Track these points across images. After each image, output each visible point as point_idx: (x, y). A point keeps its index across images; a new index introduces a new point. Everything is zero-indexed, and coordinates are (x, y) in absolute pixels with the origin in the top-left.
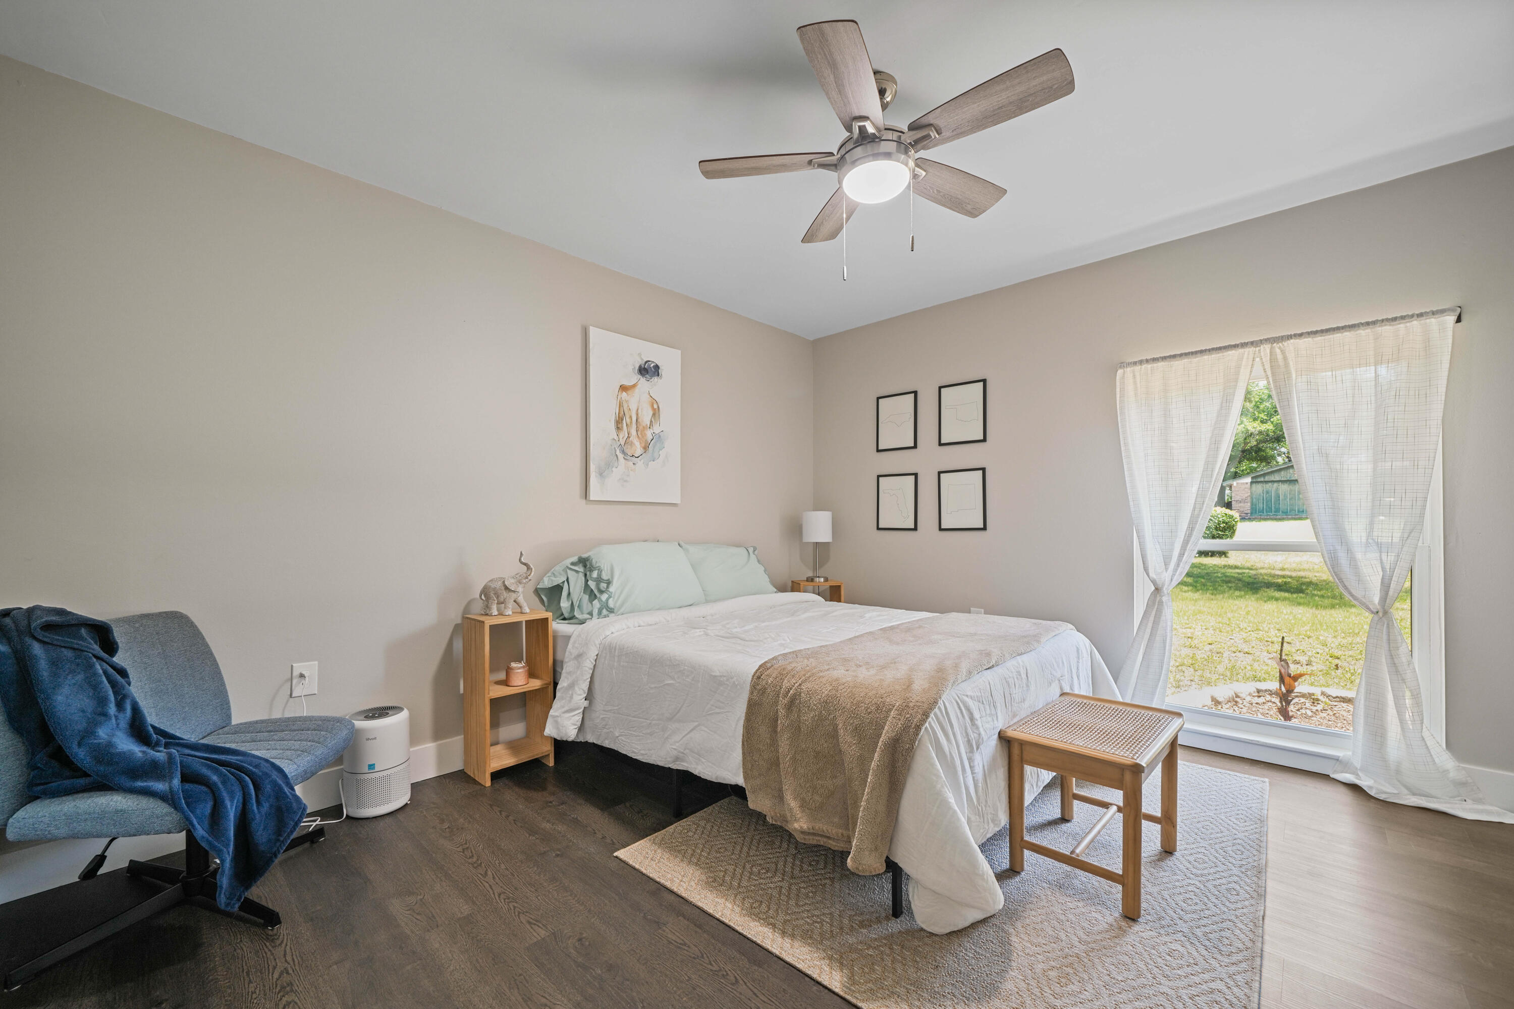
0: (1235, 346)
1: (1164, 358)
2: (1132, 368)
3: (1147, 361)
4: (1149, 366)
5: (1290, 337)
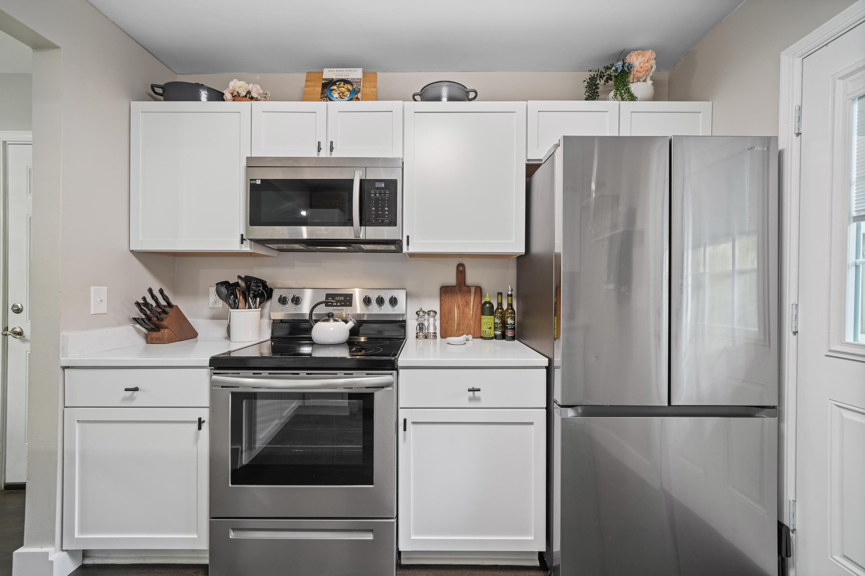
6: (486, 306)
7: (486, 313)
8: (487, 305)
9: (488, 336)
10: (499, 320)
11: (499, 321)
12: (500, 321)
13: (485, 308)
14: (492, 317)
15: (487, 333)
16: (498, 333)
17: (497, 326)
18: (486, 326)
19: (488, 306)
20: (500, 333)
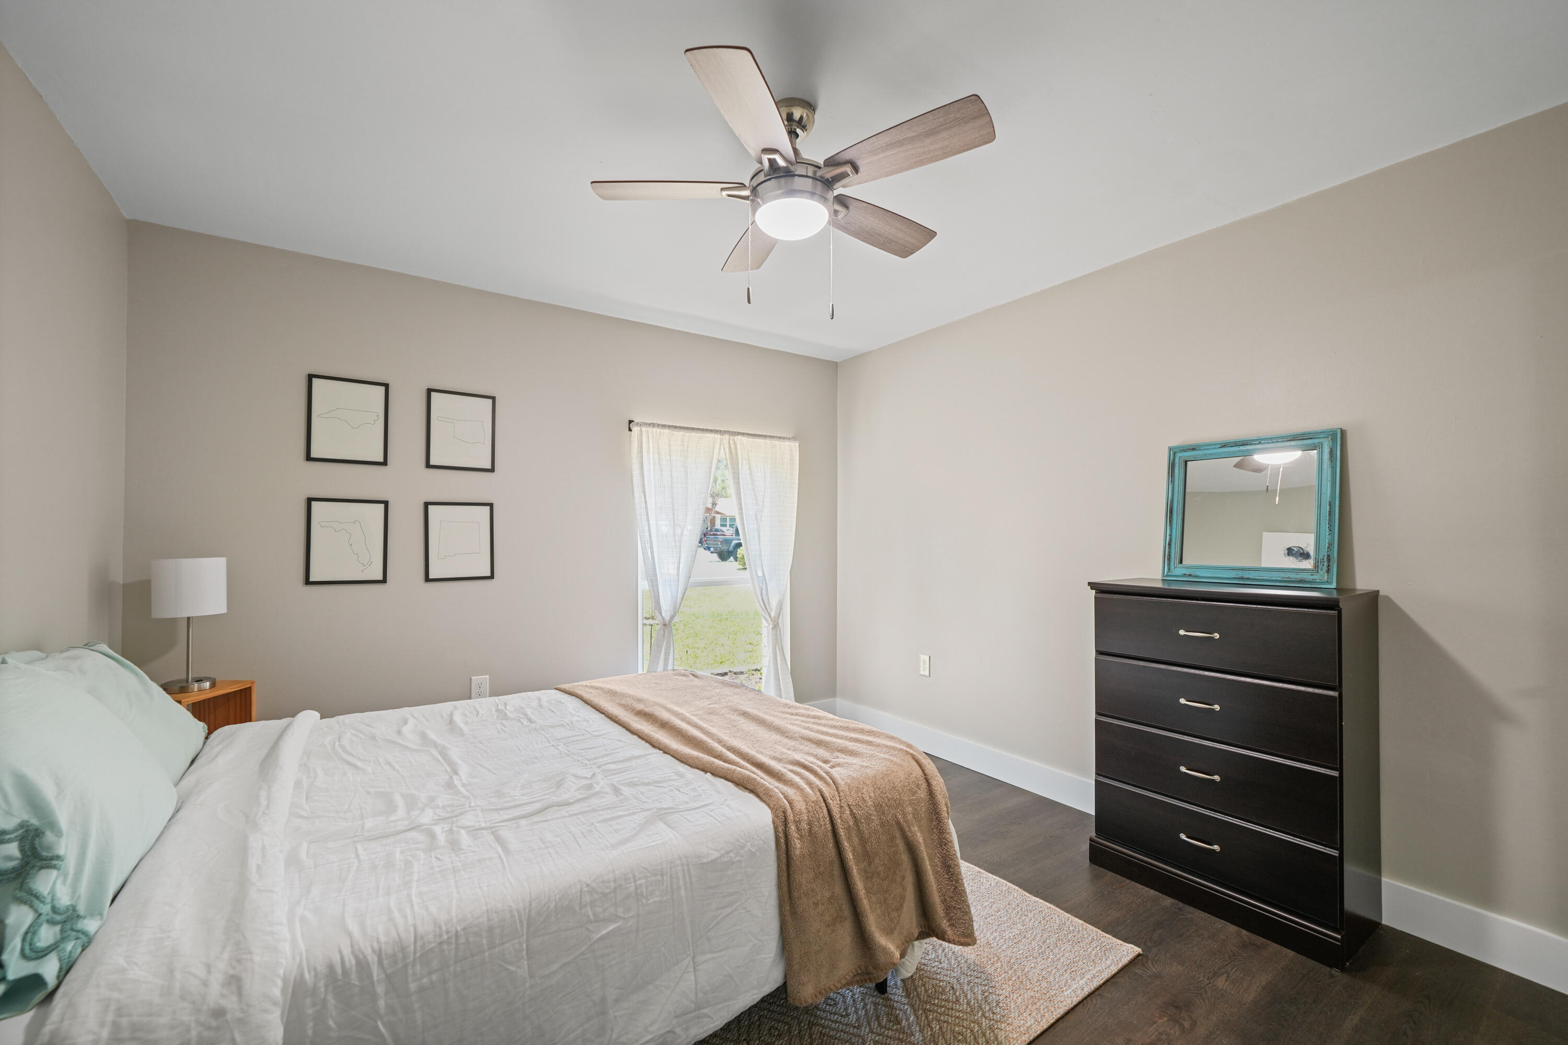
0: (711, 431)
1: (670, 427)
2: (647, 429)
3: (658, 425)
4: (658, 430)
5: (739, 434)
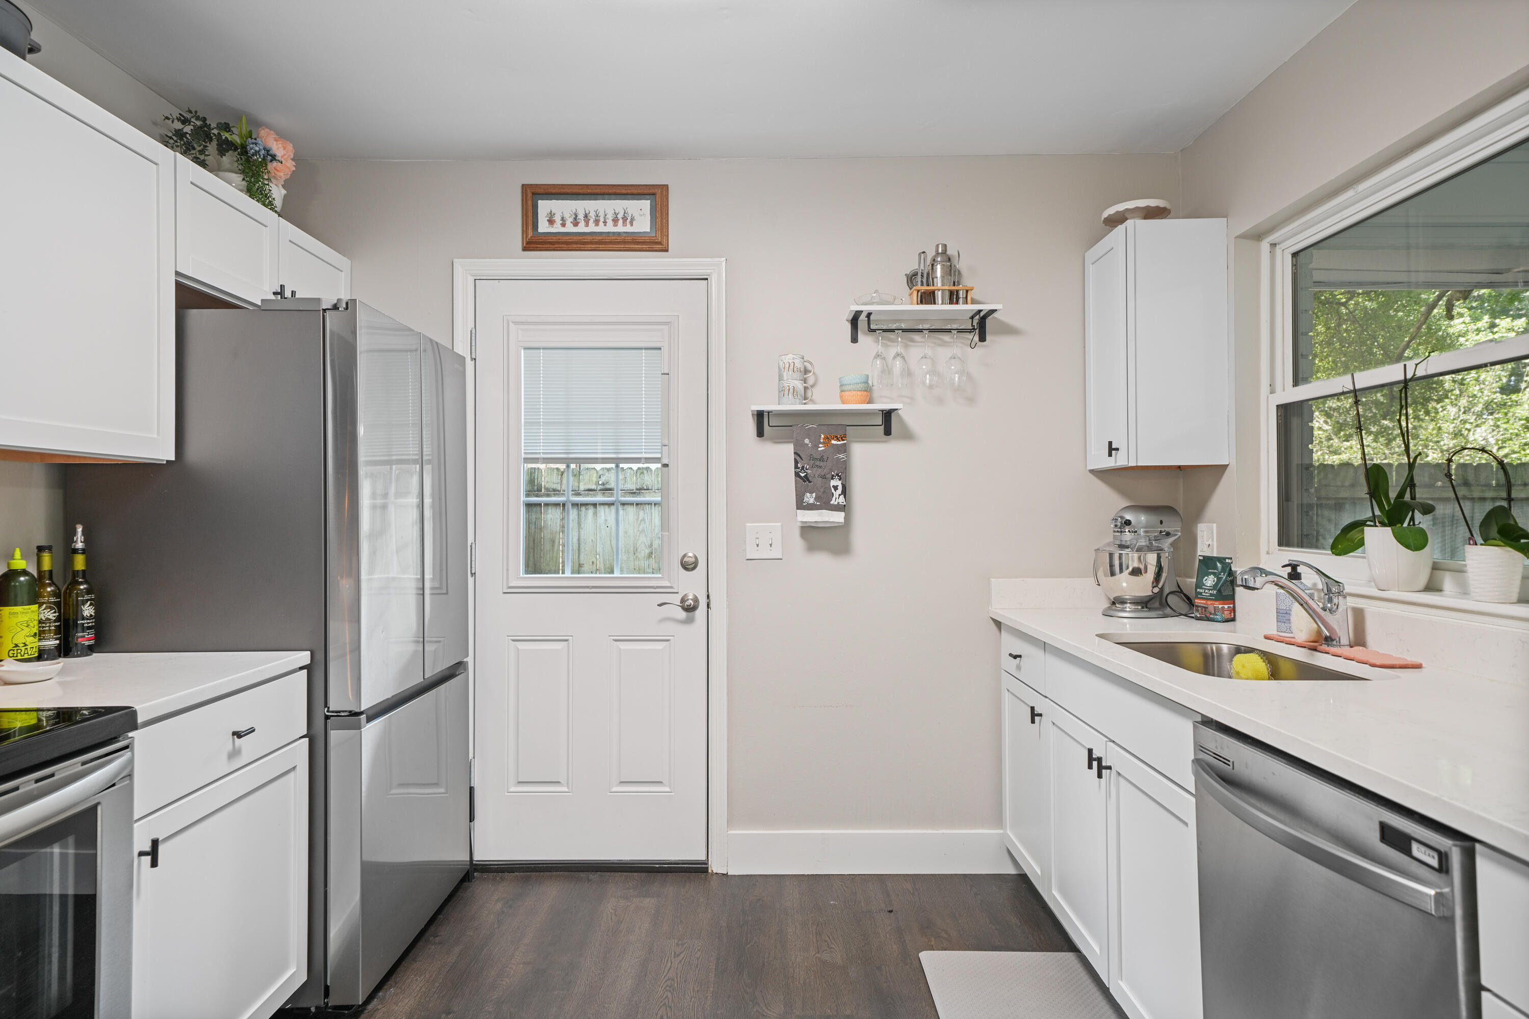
6: (20, 582)
7: (19, 599)
8: (22, 579)
9: (31, 655)
10: (55, 612)
11: (55, 615)
12: (57, 614)
13: (15, 586)
14: (35, 607)
15: (28, 647)
16: (51, 643)
17: (50, 626)
18: (27, 630)
19: (26, 580)
20: (58, 642)
